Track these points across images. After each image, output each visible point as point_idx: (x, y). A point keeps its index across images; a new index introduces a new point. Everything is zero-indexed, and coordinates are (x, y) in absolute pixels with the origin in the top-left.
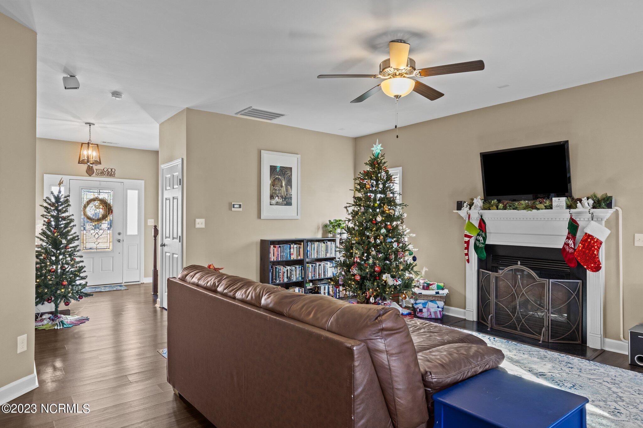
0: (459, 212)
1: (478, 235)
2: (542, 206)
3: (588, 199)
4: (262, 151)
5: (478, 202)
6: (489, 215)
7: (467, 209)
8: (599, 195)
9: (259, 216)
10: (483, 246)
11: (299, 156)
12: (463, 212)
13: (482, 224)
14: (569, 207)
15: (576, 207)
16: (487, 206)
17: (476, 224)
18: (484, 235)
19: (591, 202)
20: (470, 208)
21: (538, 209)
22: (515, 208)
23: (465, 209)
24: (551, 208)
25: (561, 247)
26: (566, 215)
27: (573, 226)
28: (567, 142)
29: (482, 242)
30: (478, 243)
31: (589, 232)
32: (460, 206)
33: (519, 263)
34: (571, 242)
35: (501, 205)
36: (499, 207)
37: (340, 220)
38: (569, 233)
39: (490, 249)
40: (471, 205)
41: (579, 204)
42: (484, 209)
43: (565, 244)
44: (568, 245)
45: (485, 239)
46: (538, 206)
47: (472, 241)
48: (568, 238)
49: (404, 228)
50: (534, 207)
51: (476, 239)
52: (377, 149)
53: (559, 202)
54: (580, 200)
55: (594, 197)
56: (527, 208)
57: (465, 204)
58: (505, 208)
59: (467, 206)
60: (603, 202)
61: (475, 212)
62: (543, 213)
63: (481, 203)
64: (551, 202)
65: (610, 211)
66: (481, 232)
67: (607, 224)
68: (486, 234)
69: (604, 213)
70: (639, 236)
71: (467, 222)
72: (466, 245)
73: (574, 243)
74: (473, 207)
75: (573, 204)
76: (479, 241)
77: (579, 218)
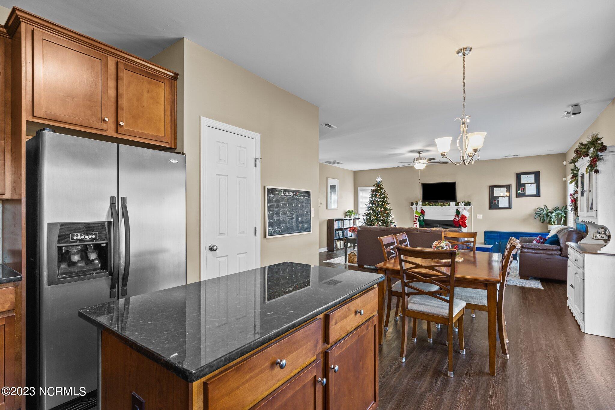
0: (412, 206)
1: (421, 216)
2: (447, 205)
3: (463, 202)
4: (328, 178)
5: (420, 203)
6: (425, 208)
7: (416, 206)
8: (467, 201)
9: (327, 209)
10: (423, 220)
11: (338, 180)
12: (414, 207)
13: (423, 212)
14: (456, 205)
15: (459, 205)
16: (424, 203)
17: (420, 211)
18: (423, 215)
19: (464, 203)
20: (417, 205)
21: (445, 206)
22: (437, 206)
23: (415, 206)
24: (450, 206)
25: (453, 219)
26: (455, 208)
27: (458, 212)
28: (456, 182)
29: (422, 218)
30: (420, 219)
31: (464, 214)
32: (412, 204)
33: (438, 226)
34: (457, 218)
35: (431, 204)
36: (430, 205)
37: (352, 210)
38: (456, 214)
39: (425, 221)
40: (417, 204)
41: (460, 204)
42: (423, 205)
44: (456, 219)
45: (423, 217)
47: (417, 218)
48: (456, 216)
49: (392, 213)
51: (419, 217)
52: (379, 179)
53: (453, 203)
54: (460, 203)
55: (464, 202)
56: (441, 205)
58: (432, 205)
59: (415, 204)
60: (468, 204)
61: (419, 207)
62: (447, 207)
63: (421, 203)
64: (450, 203)
65: (470, 207)
66: (422, 215)
67: (468, 211)
68: (424, 215)
69: (468, 208)
70: (478, 215)
71: (415, 211)
72: (415, 220)
73: (458, 218)
74: (418, 205)
75: (457, 204)
76: (421, 218)
77: (460, 210)
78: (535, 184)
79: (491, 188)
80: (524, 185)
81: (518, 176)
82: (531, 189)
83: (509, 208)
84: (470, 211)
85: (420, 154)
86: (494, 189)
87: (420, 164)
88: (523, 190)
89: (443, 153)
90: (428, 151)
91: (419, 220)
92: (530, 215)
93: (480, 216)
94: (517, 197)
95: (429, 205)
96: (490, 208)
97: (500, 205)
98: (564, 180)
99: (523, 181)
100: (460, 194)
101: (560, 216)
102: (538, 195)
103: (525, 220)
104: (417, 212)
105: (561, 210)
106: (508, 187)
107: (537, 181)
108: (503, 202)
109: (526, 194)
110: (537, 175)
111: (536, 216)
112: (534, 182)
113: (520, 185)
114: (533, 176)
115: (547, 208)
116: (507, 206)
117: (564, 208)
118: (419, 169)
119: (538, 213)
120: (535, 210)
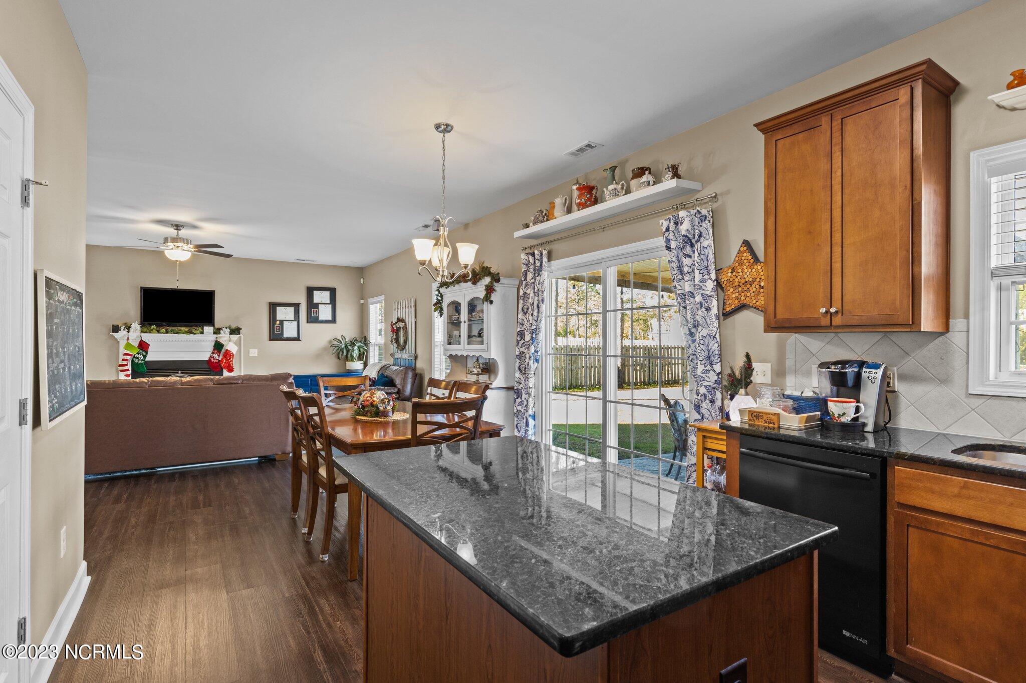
0: (114, 334)
1: (138, 353)
2: (198, 332)
3: (226, 328)
5: (136, 326)
6: (147, 338)
7: (125, 332)
8: (233, 327)
10: (143, 362)
12: (121, 335)
13: (143, 346)
14: (214, 333)
15: (220, 333)
16: (146, 328)
17: (136, 344)
18: (144, 352)
19: (229, 330)
20: (128, 332)
21: (194, 334)
22: (177, 333)
23: (122, 333)
24: (203, 333)
25: (208, 359)
26: (213, 338)
27: (218, 346)
28: (214, 291)
29: (142, 358)
30: (136, 360)
31: (228, 349)
32: (116, 329)
33: (180, 372)
34: (216, 356)
35: (163, 330)
36: (162, 331)
38: (214, 350)
39: (148, 364)
40: (128, 328)
41: (222, 332)
42: (142, 332)
43: (211, 357)
44: (214, 357)
45: (145, 357)
46: (194, 332)
47: (129, 359)
48: (213, 353)
50: (191, 333)
51: (134, 357)
53: (208, 329)
54: (222, 329)
55: (230, 328)
56: (185, 333)
57: (122, 328)
58: (167, 332)
59: (124, 329)
60: (235, 331)
61: (135, 334)
62: (198, 337)
63: (139, 327)
64: (203, 329)
65: (238, 336)
66: (141, 351)
67: (235, 343)
68: (147, 353)
69: (235, 337)
70: (251, 350)
71: (122, 344)
72: (125, 363)
73: (219, 356)
74: (131, 330)
75: (217, 331)
76: (138, 358)
77: (222, 340)
78: (330, 306)
79: (273, 307)
80: (317, 306)
81: (310, 291)
82: (325, 312)
83: (297, 339)
84: (238, 343)
85: (177, 229)
86: (277, 308)
87: (179, 251)
88: (316, 312)
89: (423, 261)
90: (195, 227)
91: (133, 361)
92: (325, 349)
93: (254, 353)
94: (308, 323)
95: (158, 332)
96: (270, 340)
97: (286, 335)
98: (361, 303)
99: (316, 300)
100: (221, 313)
101: (362, 350)
102: (334, 321)
103: (318, 357)
104: (128, 346)
105: (361, 342)
106: (296, 306)
107: (333, 301)
108: (290, 330)
109: (320, 318)
110: (333, 291)
111: (333, 350)
112: (329, 302)
113: (312, 306)
114: (328, 293)
115: (345, 339)
116: (296, 335)
117: (363, 340)
118: (177, 261)
119: (336, 347)
120: (330, 342)
